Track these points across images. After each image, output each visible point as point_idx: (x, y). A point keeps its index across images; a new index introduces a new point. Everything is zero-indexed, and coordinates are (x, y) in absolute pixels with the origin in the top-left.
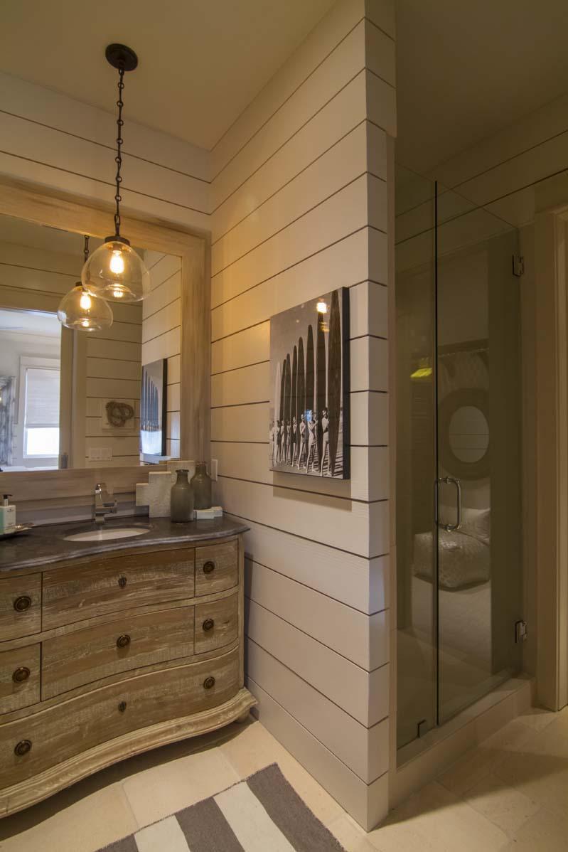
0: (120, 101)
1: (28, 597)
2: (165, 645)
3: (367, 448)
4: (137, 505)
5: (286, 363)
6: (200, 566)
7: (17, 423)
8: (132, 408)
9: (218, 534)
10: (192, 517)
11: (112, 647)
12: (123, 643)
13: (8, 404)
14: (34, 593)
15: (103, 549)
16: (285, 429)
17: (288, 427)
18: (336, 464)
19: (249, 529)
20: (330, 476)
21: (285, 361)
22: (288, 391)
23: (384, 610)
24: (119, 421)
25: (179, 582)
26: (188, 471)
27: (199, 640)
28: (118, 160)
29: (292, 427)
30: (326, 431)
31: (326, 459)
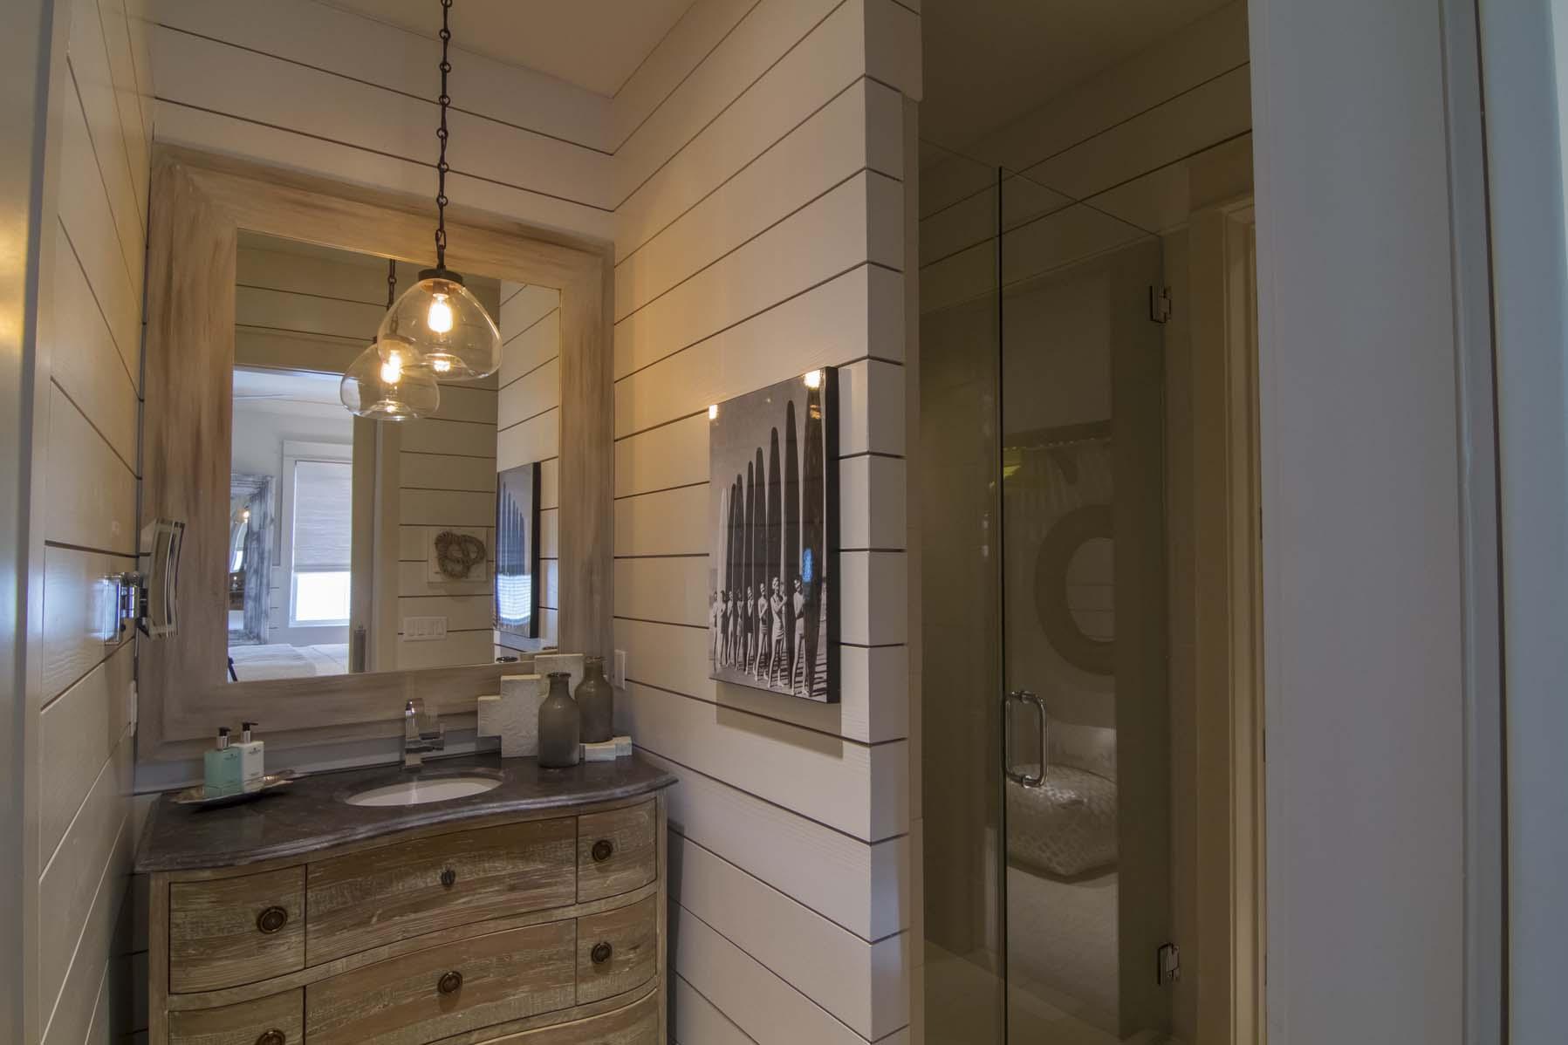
0: (446, 30)
1: (281, 909)
2: (526, 988)
3: (867, 650)
4: (479, 735)
5: (736, 489)
6: (586, 847)
7: (279, 565)
8: (481, 543)
9: (618, 792)
10: (576, 757)
11: (431, 992)
12: (450, 986)
13: (262, 526)
14: (291, 900)
15: (413, 821)
16: (735, 604)
17: (740, 604)
18: (816, 676)
19: (676, 781)
20: (807, 696)
21: (734, 485)
22: (740, 539)
23: (900, 932)
24: (458, 568)
25: (551, 877)
26: (569, 675)
27: (584, 980)
28: (441, 133)
29: (746, 604)
30: (799, 617)
31: (800, 666)
